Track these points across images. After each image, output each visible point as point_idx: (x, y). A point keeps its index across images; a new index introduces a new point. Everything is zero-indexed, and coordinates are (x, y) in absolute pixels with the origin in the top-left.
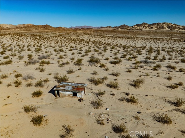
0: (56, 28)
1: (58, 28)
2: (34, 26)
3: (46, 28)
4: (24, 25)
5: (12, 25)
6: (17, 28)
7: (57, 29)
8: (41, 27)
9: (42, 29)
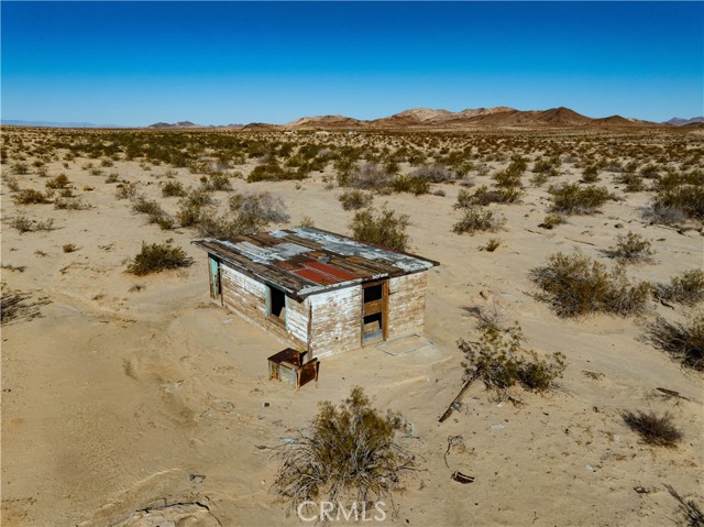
0: (600, 121)
1: (606, 120)
2: (515, 112)
3: (558, 121)
4: (482, 109)
5: (444, 111)
6: (458, 120)
7: (603, 124)
8: (540, 119)
9: (542, 123)
